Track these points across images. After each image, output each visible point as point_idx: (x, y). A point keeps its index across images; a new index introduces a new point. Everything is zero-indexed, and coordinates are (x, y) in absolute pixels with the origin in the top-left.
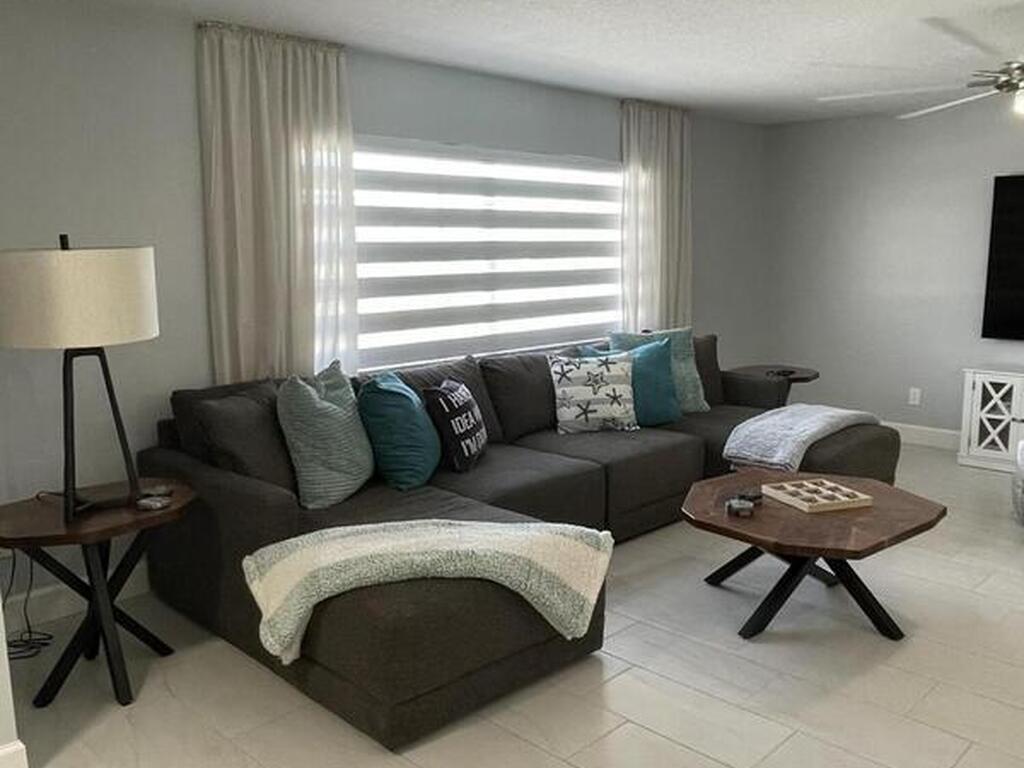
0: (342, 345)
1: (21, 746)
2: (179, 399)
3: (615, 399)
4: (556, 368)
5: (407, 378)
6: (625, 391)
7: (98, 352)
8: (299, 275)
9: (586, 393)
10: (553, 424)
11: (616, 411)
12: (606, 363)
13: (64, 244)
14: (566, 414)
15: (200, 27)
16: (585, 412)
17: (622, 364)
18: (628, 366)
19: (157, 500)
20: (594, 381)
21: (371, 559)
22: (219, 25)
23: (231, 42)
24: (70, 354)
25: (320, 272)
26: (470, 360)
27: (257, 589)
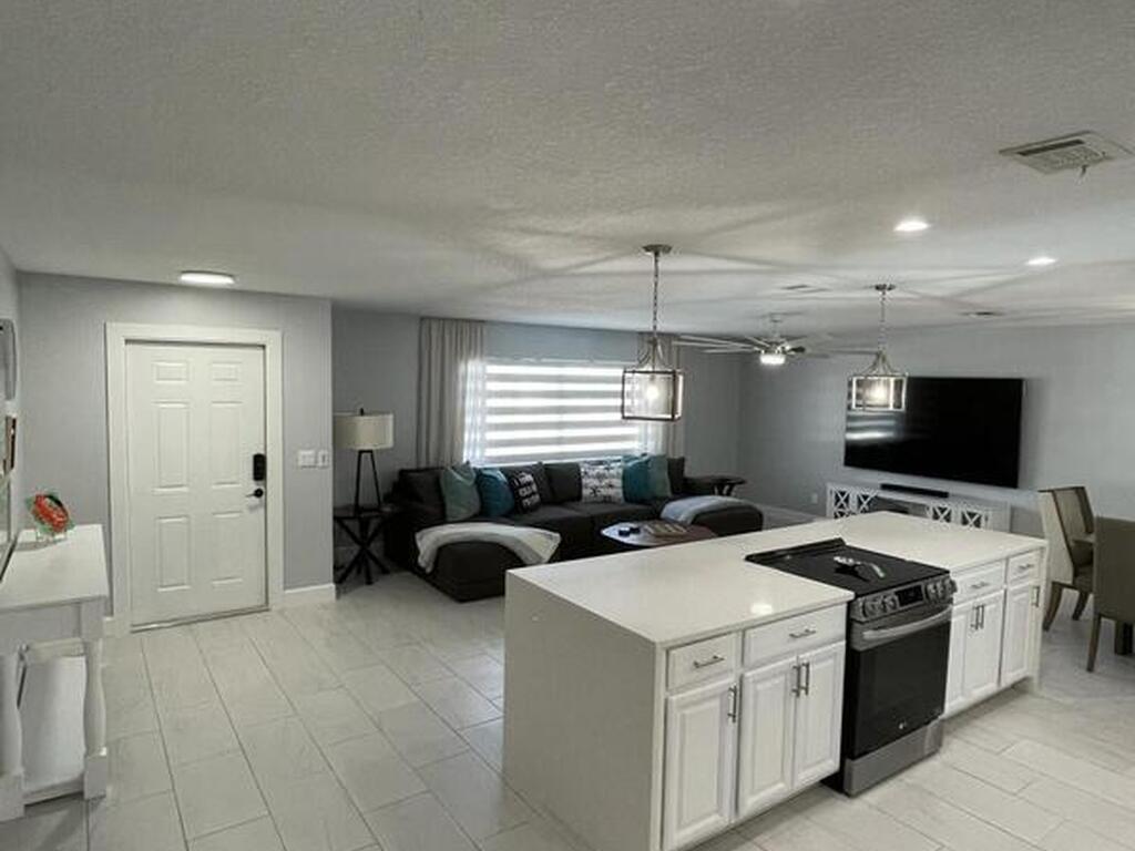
0: (478, 454)
1: (333, 586)
2: (403, 473)
3: (611, 486)
4: (583, 470)
5: (502, 470)
6: (618, 482)
7: (370, 451)
8: (458, 424)
9: (596, 482)
10: (579, 497)
11: (611, 492)
12: (607, 469)
13: (362, 413)
14: (586, 492)
15: (422, 319)
16: (595, 491)
17: (617, 469)
18: (621, 471)
19: (387, 509)
20: (600, 477)
21: (460, 533)
22: (430, 318)
23: (435, 326)
24: (361, 452)
25: (468, 420)
26: (540, 463)
27: (419, 544)
